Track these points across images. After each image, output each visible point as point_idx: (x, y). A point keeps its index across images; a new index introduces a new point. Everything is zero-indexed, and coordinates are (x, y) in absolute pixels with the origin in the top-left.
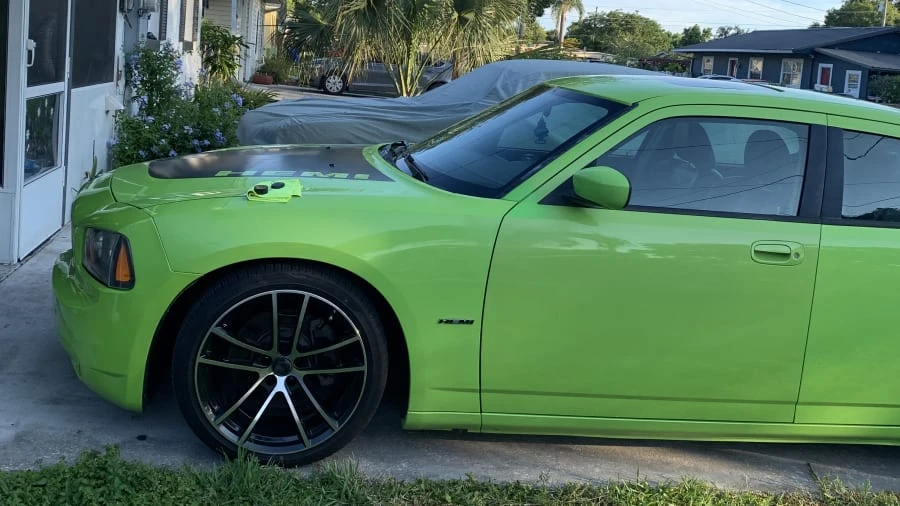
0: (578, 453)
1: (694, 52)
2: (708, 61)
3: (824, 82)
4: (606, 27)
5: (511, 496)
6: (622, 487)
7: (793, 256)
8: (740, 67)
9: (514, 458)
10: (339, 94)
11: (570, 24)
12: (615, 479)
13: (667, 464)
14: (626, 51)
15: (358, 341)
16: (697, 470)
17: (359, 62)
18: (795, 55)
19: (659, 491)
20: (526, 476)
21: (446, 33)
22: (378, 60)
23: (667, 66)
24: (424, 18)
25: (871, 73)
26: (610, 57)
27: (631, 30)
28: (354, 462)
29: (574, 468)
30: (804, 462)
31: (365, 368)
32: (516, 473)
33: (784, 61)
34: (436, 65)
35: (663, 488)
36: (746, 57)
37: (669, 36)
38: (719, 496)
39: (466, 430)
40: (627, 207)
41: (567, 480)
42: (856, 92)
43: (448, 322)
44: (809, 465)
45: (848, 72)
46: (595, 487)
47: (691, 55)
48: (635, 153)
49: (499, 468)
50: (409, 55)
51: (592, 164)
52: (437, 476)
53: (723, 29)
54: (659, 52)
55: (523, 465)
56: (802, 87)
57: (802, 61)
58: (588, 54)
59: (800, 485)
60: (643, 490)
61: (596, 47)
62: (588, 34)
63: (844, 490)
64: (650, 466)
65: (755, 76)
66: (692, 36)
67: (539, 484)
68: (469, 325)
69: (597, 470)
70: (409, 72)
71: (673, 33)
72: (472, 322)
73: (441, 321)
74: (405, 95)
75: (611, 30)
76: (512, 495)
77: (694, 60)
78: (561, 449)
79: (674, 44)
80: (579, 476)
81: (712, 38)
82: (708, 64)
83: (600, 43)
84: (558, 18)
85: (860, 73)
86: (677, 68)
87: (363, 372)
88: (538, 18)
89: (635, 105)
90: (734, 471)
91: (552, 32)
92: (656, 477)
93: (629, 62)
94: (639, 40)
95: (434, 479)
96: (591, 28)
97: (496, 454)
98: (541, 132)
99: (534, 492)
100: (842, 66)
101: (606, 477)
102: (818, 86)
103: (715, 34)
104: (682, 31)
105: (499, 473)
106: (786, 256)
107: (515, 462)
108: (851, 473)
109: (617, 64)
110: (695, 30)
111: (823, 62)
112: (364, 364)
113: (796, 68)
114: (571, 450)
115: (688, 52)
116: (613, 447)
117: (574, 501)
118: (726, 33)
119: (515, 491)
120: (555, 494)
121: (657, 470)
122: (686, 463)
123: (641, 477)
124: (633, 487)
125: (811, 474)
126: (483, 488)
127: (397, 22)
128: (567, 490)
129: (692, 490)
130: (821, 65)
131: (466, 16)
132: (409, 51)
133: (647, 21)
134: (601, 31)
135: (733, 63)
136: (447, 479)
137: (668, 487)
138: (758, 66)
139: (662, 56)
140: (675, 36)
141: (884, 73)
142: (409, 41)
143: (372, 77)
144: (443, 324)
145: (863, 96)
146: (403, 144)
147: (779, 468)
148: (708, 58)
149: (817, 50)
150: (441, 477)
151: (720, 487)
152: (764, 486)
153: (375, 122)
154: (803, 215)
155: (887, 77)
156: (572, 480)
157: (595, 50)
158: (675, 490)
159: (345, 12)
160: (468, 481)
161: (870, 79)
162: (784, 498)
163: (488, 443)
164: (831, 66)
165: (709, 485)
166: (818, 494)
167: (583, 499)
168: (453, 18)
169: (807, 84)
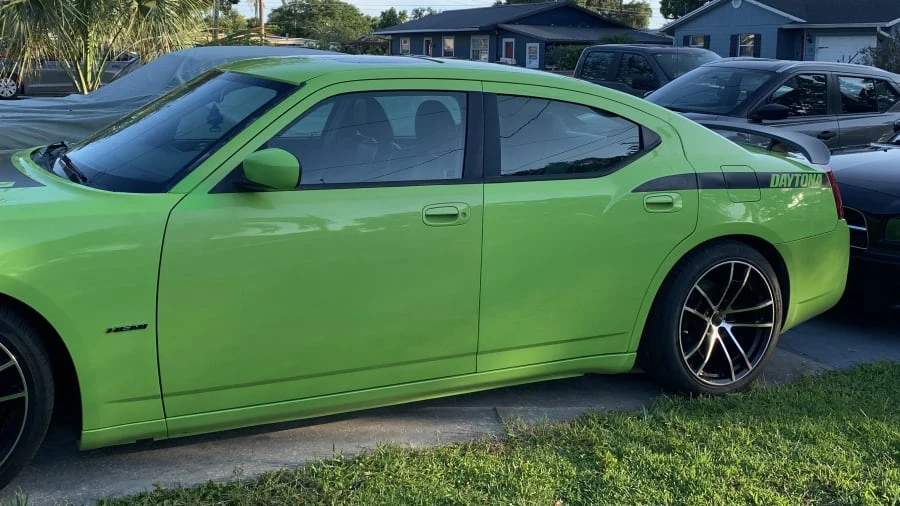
0: (276, 440)
1: (392, 35)
2: (405, 42)
3: (508, 55)
4: (306, 12)
5: (203, 498)
6: (318, 465)
7: (460, 217)
8: (434, 46)
9: (208, 458)
10: (13, 98)
11: (270, 12)
12: (312, 458)
13: (364, 433)
14: (328, 36)
15: (14, 366)
16: (393, 434)
17: (30, 61)
18: (482, 32)
19: (355, 463)
20: (218, 474)
21: (126, 24)
22: (52, 59)
23: (368, 48)
24: (99, 9)
25: (547, 45)
26: (313, 43)
27: (331, 15)
28: (23, 497)
29: (270, 456)
30: (490, 408)
31: (25, 394)
32: (209, 473)
33: (472, 38)
34: (118, 60)
35: (359, 458)
36: (438, 37)
37: (368, 19)
38: (413, 455)
39: (152, 439)
40: (299, 186)
41: (263, 470)
42: (536, 63)
43: (118, 330)
44: (495, 409)
45: (528, 45)
46: (292, 471)
47: (390, 37)
48: (320, 134)
49: (192, 471)
50: (86, 49)
51: (264, 147)
52: (121, 493)
53: (417, 11)
54: (359, 36)
55: (219, 462)
56: (491, 61)
57: (487, 37)
58: (291, 41)
59: (487, 429)
60: (340, 464)
61: (298, 33)
62: (290, 20)
63: (525, 427)
64: (349, 439)
65: (448, 54)
66: (389, 19)
67: (234, 480)
68: (142, 330)
69: (295, 453)
70: (89, 68)
71: (372, 16)
72: (145, 326)
73: (110, 331)
74: (86, 93)
75: (311, 16)
76: (205, 495)
77: (392, 41)
78: (257, 439)
79: (374, 27)
80: (275, 463)
81: (408, 20)
82: (406, 45)
83: (302, 30)
84: (256, 5)
85: (537, 45)
86: (377, 50)
87: (23, 398)
88: (234, 6)
89: (303, 84)
90: (427, 428)
91: (253, 20)
92: (353, 449)
93: (331, 46)
94: (339, 23)
95: (118, 497)
96: (292, 15)
97: (189, 458)
98: (216, 119)
99: (230, 487)
100: (523, 39)
101: (302, 459)
102: (503, 59)
103: (410, 16)
104: (380, 14)
105: (191, 476)
106: (454, 216)
107: (208, 461)
108: (531, 409)
109: (320, 49)
110: (392, 12)
111: (506, 37)
112: (23, 389)
113: (483, 44)
114: (268, 438)
115: (386, 35)
116: (312, 427)
117: (271, 489)
118: (420, 14)
119: (208, 491)
120: (251, 486)
121: (353, 442)
122: (383, 430)
123: (338, 452)
124: (330, 463)
125: (497, 418)
126: (173, 495)
127: (68, 15)
128: (262, 480)
129: (386, 454)
130: (505, 40)
131: (147, 5)
132: (86, 45)
133: (346, 5)
134: (302, 17)
135: (428, 42)
136: (133, 494)
137: (364, 456)
138: (450, 43)
139: (363, 40)
140: (374, 20)
141: (558, 43)
142: (85, 36)
143: (47, 77)
144: (112, 334)
145: (542, 67)
146: (63, 145)
147: (468, 417)
148: (405, 39)
149: (499, 25)
150: (126, 493)
151: (413, 446)
152: (455, 437)
153: (41, 124)
154: (467, 178)
155: (561, 47)
156: (267, 469)
157: (298, 36)
158: (371, 458)
159: (5, 6)
160: (156, 491)
161: (547, 50)
162: (473, 445)
163: (179, 448)
164: (513, 40)
165: (404, 446)
166: (503, 435)
167: (278, 486)
168: (132, 7)
169: (495, 58)
